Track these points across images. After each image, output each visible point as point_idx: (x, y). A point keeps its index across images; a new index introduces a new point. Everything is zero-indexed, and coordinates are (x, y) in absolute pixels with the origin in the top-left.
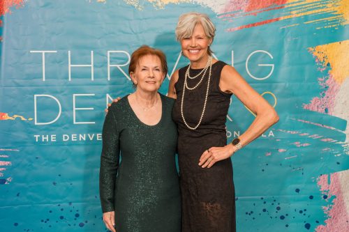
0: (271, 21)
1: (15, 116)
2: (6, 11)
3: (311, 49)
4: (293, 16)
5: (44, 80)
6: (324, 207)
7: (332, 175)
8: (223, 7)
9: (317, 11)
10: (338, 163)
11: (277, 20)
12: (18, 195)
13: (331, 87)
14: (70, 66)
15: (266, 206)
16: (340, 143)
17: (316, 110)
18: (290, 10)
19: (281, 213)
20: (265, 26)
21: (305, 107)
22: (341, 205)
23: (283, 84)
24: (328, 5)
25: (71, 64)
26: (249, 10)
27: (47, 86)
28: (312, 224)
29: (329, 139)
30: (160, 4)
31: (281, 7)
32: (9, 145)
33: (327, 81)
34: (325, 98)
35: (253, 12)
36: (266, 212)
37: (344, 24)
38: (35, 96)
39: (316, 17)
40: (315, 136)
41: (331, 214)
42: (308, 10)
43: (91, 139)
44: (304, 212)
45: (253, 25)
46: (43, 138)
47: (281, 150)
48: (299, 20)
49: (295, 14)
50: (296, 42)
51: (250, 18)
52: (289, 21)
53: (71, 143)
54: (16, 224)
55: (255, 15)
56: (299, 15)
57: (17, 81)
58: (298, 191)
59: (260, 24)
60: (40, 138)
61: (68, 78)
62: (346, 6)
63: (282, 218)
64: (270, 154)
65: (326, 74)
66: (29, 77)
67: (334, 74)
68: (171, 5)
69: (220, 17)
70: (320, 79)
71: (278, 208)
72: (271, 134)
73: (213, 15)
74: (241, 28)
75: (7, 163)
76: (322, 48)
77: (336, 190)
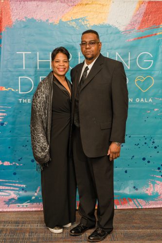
0: (152, 35)
1: (9, 89)
2: (3, 30)
5: (24, 68)
8: (124, 27)
11: (156, 34)
12: (10, 132)
14: (38, 61)
15: (146, 141)
19: (155, 145)
20: (148, 38)
26: (139, 28)
27: (26, 72)
30: (88, 26)
32: (6, 104)
35: (142, 30)
36: (146, 145)
38: (20, 77)
45: (142, 38)
46: (24, 101)
47: (156, 110)
51: (140, 34)
54: (9, 148)
55: (143, 31)
57: (10, 69)
60: (22, 101)
61: (37, 67)
63: (155, 147)
64: (149, 112)
66: (16, 67)
68: (95, 26)
69: (123, 33)
71: (153, 142)
72: (150, 100)
73: (118, 32)
74: (135, 39)
75: (4, 114)
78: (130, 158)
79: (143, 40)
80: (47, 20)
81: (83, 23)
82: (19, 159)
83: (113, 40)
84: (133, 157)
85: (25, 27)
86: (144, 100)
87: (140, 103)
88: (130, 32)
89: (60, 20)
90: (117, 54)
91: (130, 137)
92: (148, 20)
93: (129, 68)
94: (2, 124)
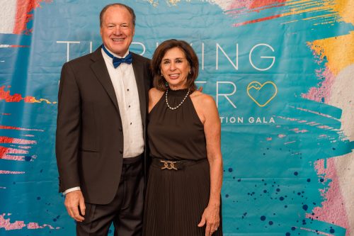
0: (272, 17)
1: (42, 100)
2: (36, 6)
3: (310, 43)
4: (293, 13)
6: (320, 190)
7: (328, 160)
8: (229, 4)
9: (314, 9)
10: (334, 149)
11: (278, 16)
12: (41, 171)
13: (327, 78)
15: (266, 188)
16: (336, 130)
17: (313, 99)
18: (290, 8)
19: (280, 194)
20: (267, 21)
21: (303, 96)
22: (337, 188)
23: (283, 75)
24: (324, 4)
26: (253, 7)
28: (310, 205)
29: (326, 127)
30: (172, 1)
31: (282, 5)
32: (36, 126)
33: (324, 73)
34: (322, 88)
36: (267, 193)
37: (340, 20)
39: (313, 14)
40: (313, 123)
41: (327, 197)
42: (306, 8)
44: (302, 194)
45: (257, 21)
47: (281, 136)
48: (298, 16)
49: (294, 12)
50: (295, 36)
51: (254, 15)
52: (289, 18)
54: (39, 198)
55: (258, 12)
56: (298, 13)
57: (44, 68)
58: (296, 174)
59: (262, 20)
62: (341, 4)
63: (282, 199)
64: (270, 139)
65: (323, 66)
66: (55, 65)
67: (330, 66)
68: (182, 2)
69: (226, 14)
70: (317, 71)
71: (278, 190)
72: (272, 120)
73: (220, 12)
74: (246, 23)
75: (33, 142)
76: (320, 42)
77: (332, 174)
78: (241, 216)
79: (259, 24)
82: (55, 217)
83: (211, 24)
84: (245, 214)
86: (262, 120)
87: (255, 125)
88: (237, 12)
90: (218, 45)
91: (239, 181)
93: (237, 68)
94: (28, 158)
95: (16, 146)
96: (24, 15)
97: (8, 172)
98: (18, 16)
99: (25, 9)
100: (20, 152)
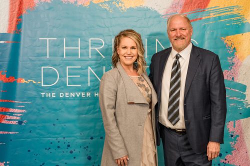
0: (196, 20)
1: (29, 80)
2: (24, 12)
3: (223, 38)
4: (211, 17)
5: (48, 57)
6: (231, 143)
7: (236, 122)
8: (165, 11)
9: (227, 13)
10: (241, 114)
12: (30, 132)
13: (236, 63)
14: (65, 48)
16: (242, 100)
17: (226, 78)
18: (209, 12)
20: (193, 23)
22: (242, 141)
24: (234, 10)
25: (66, 47)
26: (182, 12)
27: (50, 61)
28: (223, 154)
29: (235, 98)
30: (123, 8)
31: (203, 11)
32: (25, 99)
33: (233, 60)
34: (232, 71)
35: (185, 13)
37: (245, 22)
38: (42, 67)
39: (226, 17)
41: (236, 147)
42: (222, 13)
43: (78, 96)
46: (47, 95)
48: (215, 19)
49: (212, 15)
50: (213, 33)
52: (208, 20)
53: (65, 99)
54: (29, 151)
56: (215, 16)
57: (31, 58)
60: (45, 95)
61: (63, 56)
62: (246, 10)
65: (233, 54)
66: (39, 55)
67: (238, 55)
68: (131, 9)
69: (163, 17)
70: (229, 58)
73: (158, 16)
75: (24, 111)
76: (231, 37)
77: (239, 131)
80: (76, 2)
81: (117, 5)
82: (41, 164)
83: (152, 25)
85: (50, 9)
89: (91, 1)
90: (157, 40)
92: (191, 3)
94: (20, 123)
95: (12, 114)
96: (15, 19)
97: (6, 132)
98: (11, 20)
99: (16, 14)
100: (15, 118)
